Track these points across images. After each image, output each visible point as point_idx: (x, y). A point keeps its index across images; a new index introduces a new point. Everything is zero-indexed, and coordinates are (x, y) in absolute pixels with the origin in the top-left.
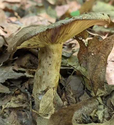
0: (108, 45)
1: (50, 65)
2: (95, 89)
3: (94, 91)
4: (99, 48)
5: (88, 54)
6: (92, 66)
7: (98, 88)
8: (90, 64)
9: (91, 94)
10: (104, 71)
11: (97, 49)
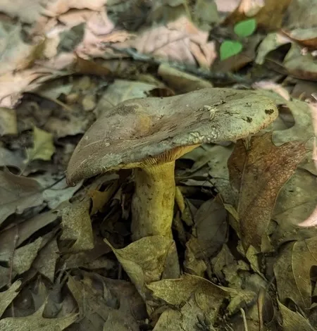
0: (287, 163)
1: (150, 199)
2: (246, 244)
3: (243, 245)
4: (271, 160)
5: (247, 167)
6: (249, 195)
7: (249, 244)
8: (245, 190)
9: (237, 248)
10: (266, 215)
11: (265, 162)
